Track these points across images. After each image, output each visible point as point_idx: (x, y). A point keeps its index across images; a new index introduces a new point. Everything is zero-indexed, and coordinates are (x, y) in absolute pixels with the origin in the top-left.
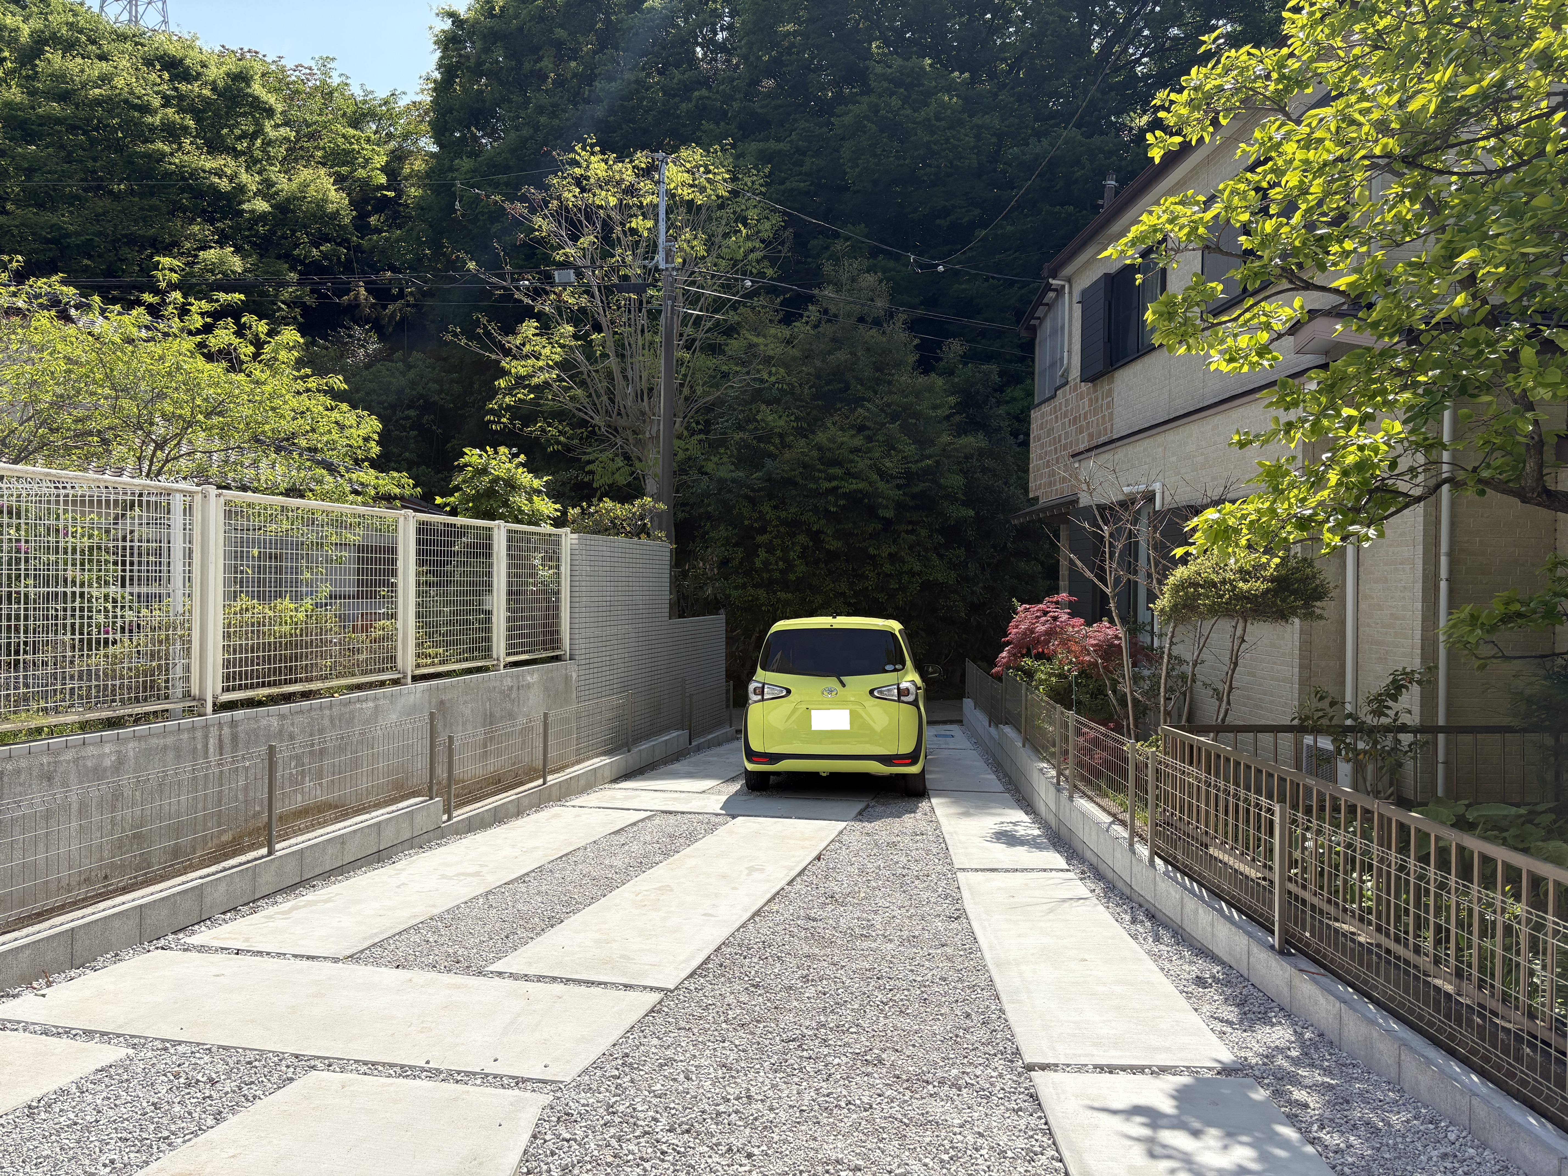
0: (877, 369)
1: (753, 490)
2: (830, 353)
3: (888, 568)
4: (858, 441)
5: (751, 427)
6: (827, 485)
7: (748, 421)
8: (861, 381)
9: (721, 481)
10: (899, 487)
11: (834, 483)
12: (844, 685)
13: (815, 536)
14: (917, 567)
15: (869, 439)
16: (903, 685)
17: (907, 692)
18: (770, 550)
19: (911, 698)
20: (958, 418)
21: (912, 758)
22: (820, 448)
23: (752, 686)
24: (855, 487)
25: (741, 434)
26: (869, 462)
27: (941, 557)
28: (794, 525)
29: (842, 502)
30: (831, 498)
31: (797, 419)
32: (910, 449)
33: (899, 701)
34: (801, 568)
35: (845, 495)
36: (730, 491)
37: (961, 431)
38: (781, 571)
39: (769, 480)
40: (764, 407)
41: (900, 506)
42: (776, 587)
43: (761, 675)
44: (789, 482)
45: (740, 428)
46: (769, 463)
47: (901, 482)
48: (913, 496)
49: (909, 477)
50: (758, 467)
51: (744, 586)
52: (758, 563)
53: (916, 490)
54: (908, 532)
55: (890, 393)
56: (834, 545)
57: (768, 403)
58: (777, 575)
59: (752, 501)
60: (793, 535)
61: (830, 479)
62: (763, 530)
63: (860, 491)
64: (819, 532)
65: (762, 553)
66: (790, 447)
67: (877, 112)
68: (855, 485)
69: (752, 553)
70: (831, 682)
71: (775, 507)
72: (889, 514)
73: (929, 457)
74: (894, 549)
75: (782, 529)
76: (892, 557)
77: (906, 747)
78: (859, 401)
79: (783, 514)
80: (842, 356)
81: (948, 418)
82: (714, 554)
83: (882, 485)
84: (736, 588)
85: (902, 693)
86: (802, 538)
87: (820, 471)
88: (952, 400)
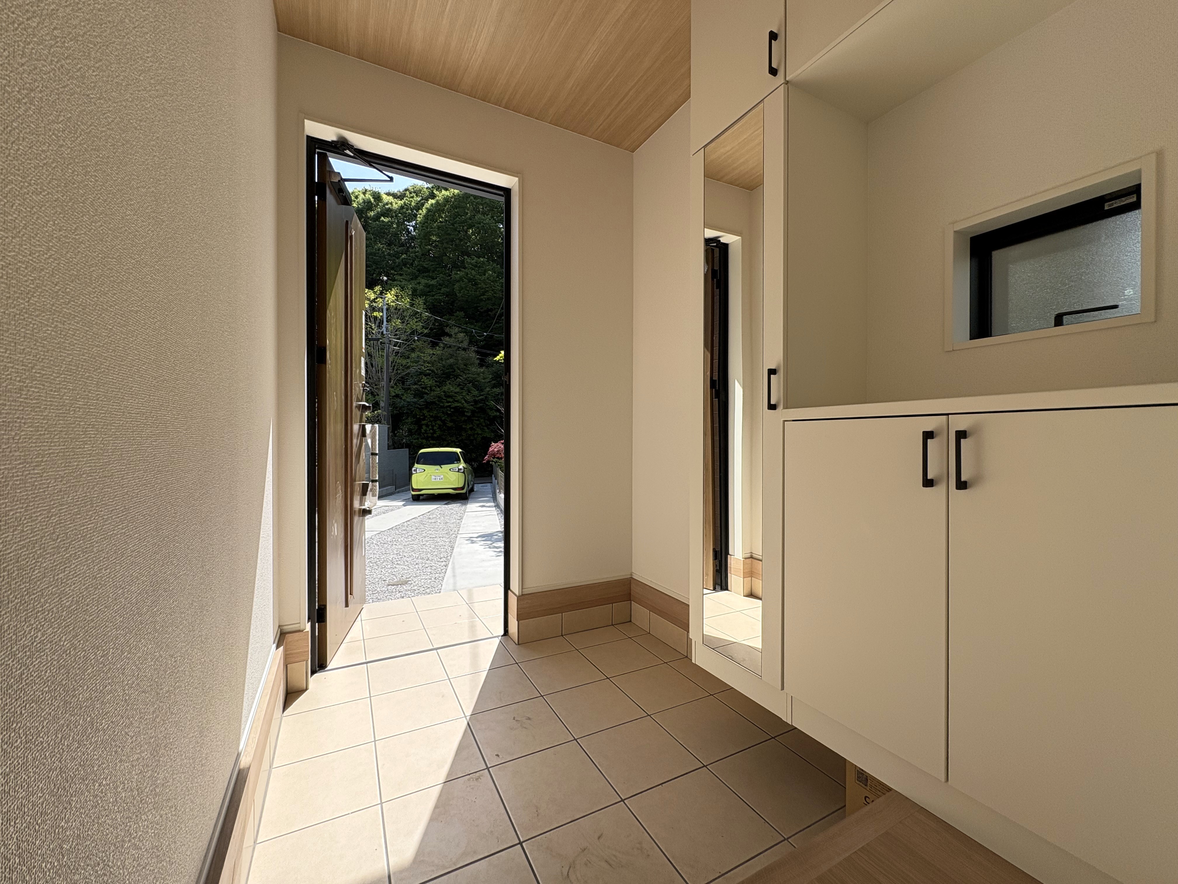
0: (465, 365)
1: (420, 405)
2: (448, 359)
3: (469, 432)
4: (458, 390)
5: (420, 383)
6: (447, 404)
7: (419, 381)
8: (459, 369)
9: (408, 402)
10: (472, 405)
11: (450, 404)
12: (441, 468)
13: (444, 422)
14: (480, 432)
15: (462, 389)
16: (459, 468)
17: (461, 469)
18: (427, 426)
19: (462, 471)
20: (494, 382)
21: (462, 488)
22: (444, 392)
23: (413, 469)
24: (456, 405)
25: (416, 386)
26: (462, 397)
27: (488, 429)
28: (436, 418)
29: (452, 410)
30: (448, 409)
31: (436, 381)
32: (476, 393)
33: (458, 472)
34: (438, 433)
35: (453, 408)
36: (412, 406)
37: (494, 386)
38: (431, 433)
39: (426, 402)
40: (424, 377)
41: (473, 412)
42: (430, 439)
43: (416, 465)
44: (433, 403)
45: (415, 384)
46: (425, 396)
47: (473, 404)
48: (477, 408)
49: (476, 402)
50: (422, 397)
51: (418, 439)
52: (423, 431)
53: (478, 406)
54: (476, 420)
55: (469, 374)
56: (450, 424)
57: (425, 375)
58: (430, 435)
59: (421, 409)
60: (435, 421)
61: (448, 402)
62: (424, 419)
63: (458, 406)
64: (445, 420)
65: (424, 427)
66: (434, 391)
67: (467, 275)
68: (457, 404)
69: (420, 427)
70: (438, 467)
71: (428, 412)
72: (469, 414)
73: (482, 395)
74: (471, 426)
75: (431, 419)
76: (471, 429)
77: (461, 485)
78: (457, 376)
79: (431, 414)
80: (452, 361)
81: (490, 382)
82: (405, 428)
83: (465, 404)
84: (415, 439)
85: (459, 470)
86: (439, 422)
87: (444, 399)
88: (491, 376)
